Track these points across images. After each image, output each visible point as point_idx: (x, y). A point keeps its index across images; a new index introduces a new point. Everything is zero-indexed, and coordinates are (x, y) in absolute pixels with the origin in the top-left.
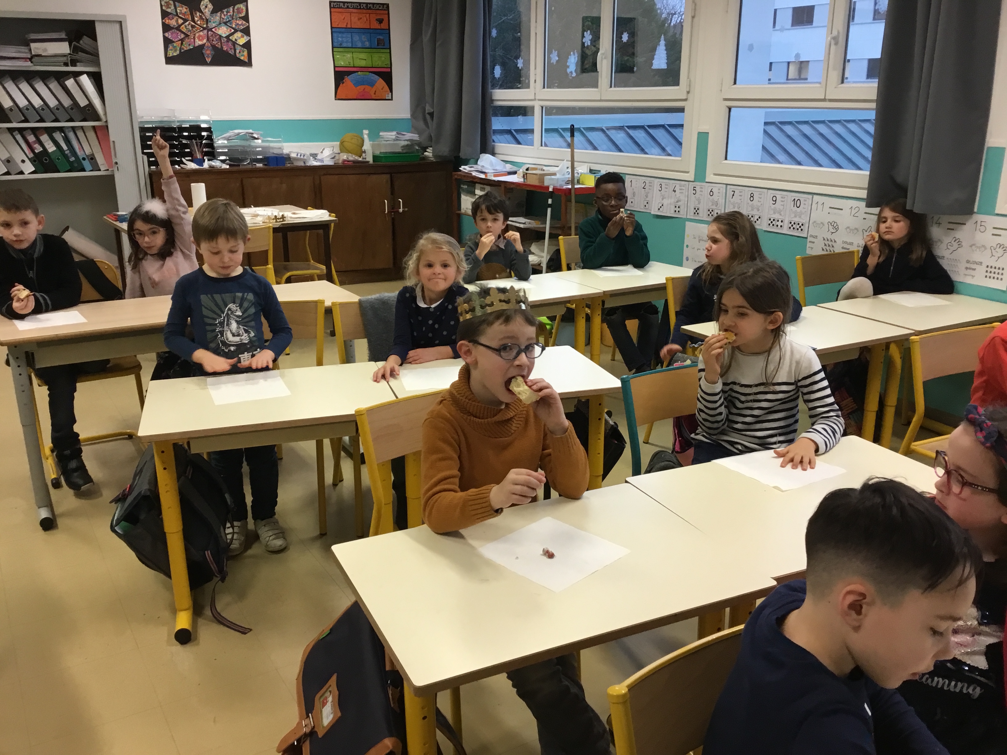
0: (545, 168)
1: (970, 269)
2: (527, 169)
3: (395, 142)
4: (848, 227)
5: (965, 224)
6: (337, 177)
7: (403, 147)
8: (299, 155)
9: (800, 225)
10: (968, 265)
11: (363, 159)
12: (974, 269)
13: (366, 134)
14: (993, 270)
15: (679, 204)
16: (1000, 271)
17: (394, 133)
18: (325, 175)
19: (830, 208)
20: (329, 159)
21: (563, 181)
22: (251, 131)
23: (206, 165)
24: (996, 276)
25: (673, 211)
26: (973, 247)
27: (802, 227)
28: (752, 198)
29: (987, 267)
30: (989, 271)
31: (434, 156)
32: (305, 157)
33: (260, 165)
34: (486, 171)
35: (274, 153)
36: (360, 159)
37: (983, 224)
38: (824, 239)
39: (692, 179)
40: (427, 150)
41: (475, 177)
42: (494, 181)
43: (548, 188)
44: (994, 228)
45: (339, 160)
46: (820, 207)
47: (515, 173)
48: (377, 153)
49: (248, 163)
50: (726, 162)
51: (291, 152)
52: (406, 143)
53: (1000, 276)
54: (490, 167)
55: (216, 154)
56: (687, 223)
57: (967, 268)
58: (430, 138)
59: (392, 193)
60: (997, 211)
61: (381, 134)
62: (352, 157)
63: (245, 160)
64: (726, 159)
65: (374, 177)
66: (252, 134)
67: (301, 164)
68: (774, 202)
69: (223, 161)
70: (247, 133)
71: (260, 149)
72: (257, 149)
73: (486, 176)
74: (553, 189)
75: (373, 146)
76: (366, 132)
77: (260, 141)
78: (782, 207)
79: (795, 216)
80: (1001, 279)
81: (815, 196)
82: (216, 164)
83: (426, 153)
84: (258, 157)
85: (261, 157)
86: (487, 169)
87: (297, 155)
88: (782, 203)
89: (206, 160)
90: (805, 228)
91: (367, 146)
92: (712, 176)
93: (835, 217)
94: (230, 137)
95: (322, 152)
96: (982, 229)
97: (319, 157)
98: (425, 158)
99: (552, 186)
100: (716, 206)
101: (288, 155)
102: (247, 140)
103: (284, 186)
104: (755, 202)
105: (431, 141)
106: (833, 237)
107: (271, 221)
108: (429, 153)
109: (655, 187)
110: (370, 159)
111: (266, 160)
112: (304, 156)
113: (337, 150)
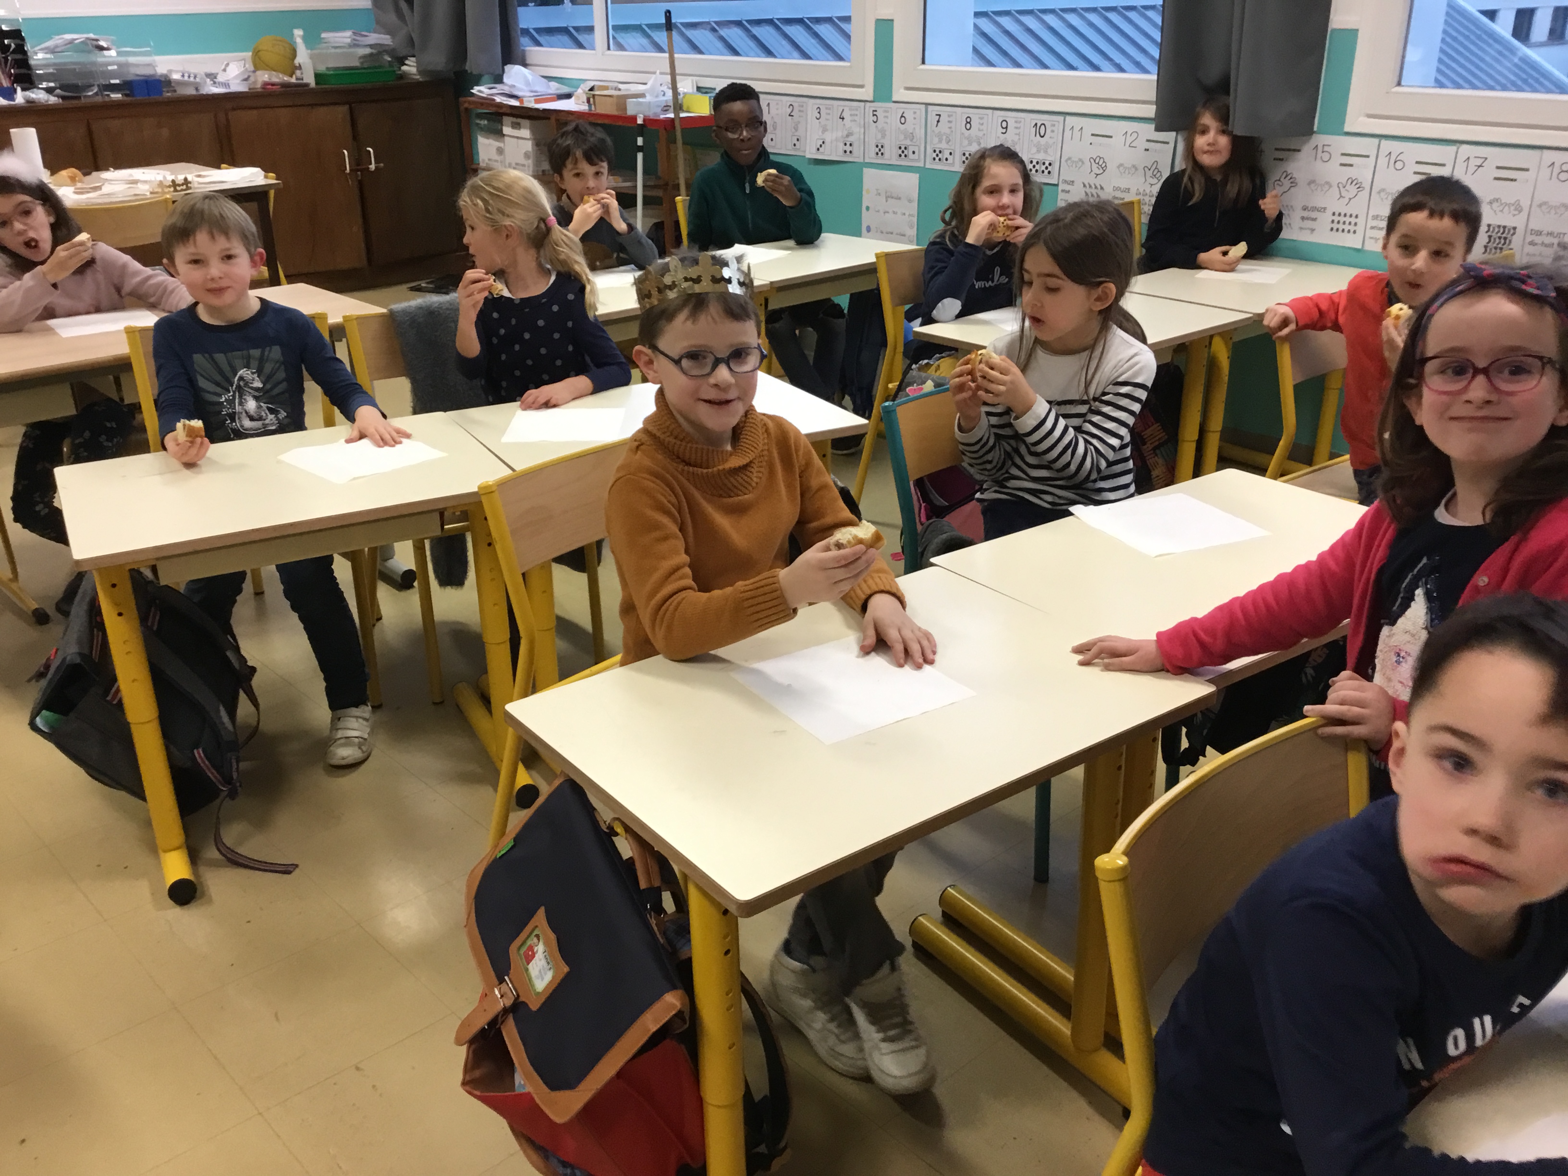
0: (621, 86)
1: (1308, 219)
2: (592, 89)
3: (352, 50)
4: (1121, 165)
5: (1299, 151)
6: (255, 112)
7: (364, 57)
8: (186, 75)
9: (1047, 164)
10: (1306, 214)
11: (297, 79)
12: (1314, 220)
13: (299, 36)
14: (1342, 219)
15: (851, 139)
16: (1353, 220)
17: (348, 33)
18: (234, 109)
19: (1093, 135)
20: (238, 81)
21: (659, 106)
22: (92, 36)
23: (20, 97)
24: (1347, 227)
25: (841, 152)
26: (1312, 185)
27: (1050, 168)
28: (968, 126)
29: (1334, 214)
30: (1336, 221)
31: (420, 72)
32: (198, 80)
33: (116, 96)
34: (520, 94)
35: (138, 75)
36: (293, 80)
37: (1326, 149)
38: (1085, 186)
39: (871, 98)
40: (407, 62)
41: (501, 105)
42: (537, 110)
43: (634, 118)
44: (1343, 154)
45: (255, 82)
46: (1077, 134)
47: (568, 96)
48: (322, 69)
49: (96, 94)
50: (923, 67)
51: (170, 71)
52: (368, 51)
53: (1352, 228)
54: (524, 88)
55: (35, 78)
56: (865, 170)
57: (1303, 218)
58: (411, 42)
59: (355, 137)
60: (1347, 128)
61: (323, 35)
62: (278, 77)
63: (89, 86)
64: (923, 62)
65: (323, 110)
66: (97, 40)
67: (191, 91)
68: (1004, 131)
69: (49, 91)
70: (87, 39)
71: (115, 67)
72: (110, 68)
73: (522, 102)
74: (644, 120)
75: (312, 57)
76: (298, 33)
77: (113, 53)
78: (1017, 137)
79: (1038, 151)
80: (1355, 232)
81: (1068, 118)
82: (39, 95)
83: (404, 68)
84: (113, 82)
85: (117, 81)
86: (521, 90)
87: (183, 76)
88: (1017, 131)
89: (19, 89)
90: (1055, 169)
91: (303, 57)
92: (902, 91)
93: (1100, 148)
94: (56, 46)
95: (224, 70)
96: (1326, 157)
97: (220, 78)
98: (403, 76)
99: (642, 116)
100: (912, 140)
101: (166, 76)
102: (89, 52)
103: (165, 132)
104: (974, 131)
105: (412, 46)
106: (1098, 181)
107: (167, 190)
108: (410, 67)
109: (809, 113)
110: (310, 79)
111: (127, 86)
112: (195, 77)
113: (250, 67)
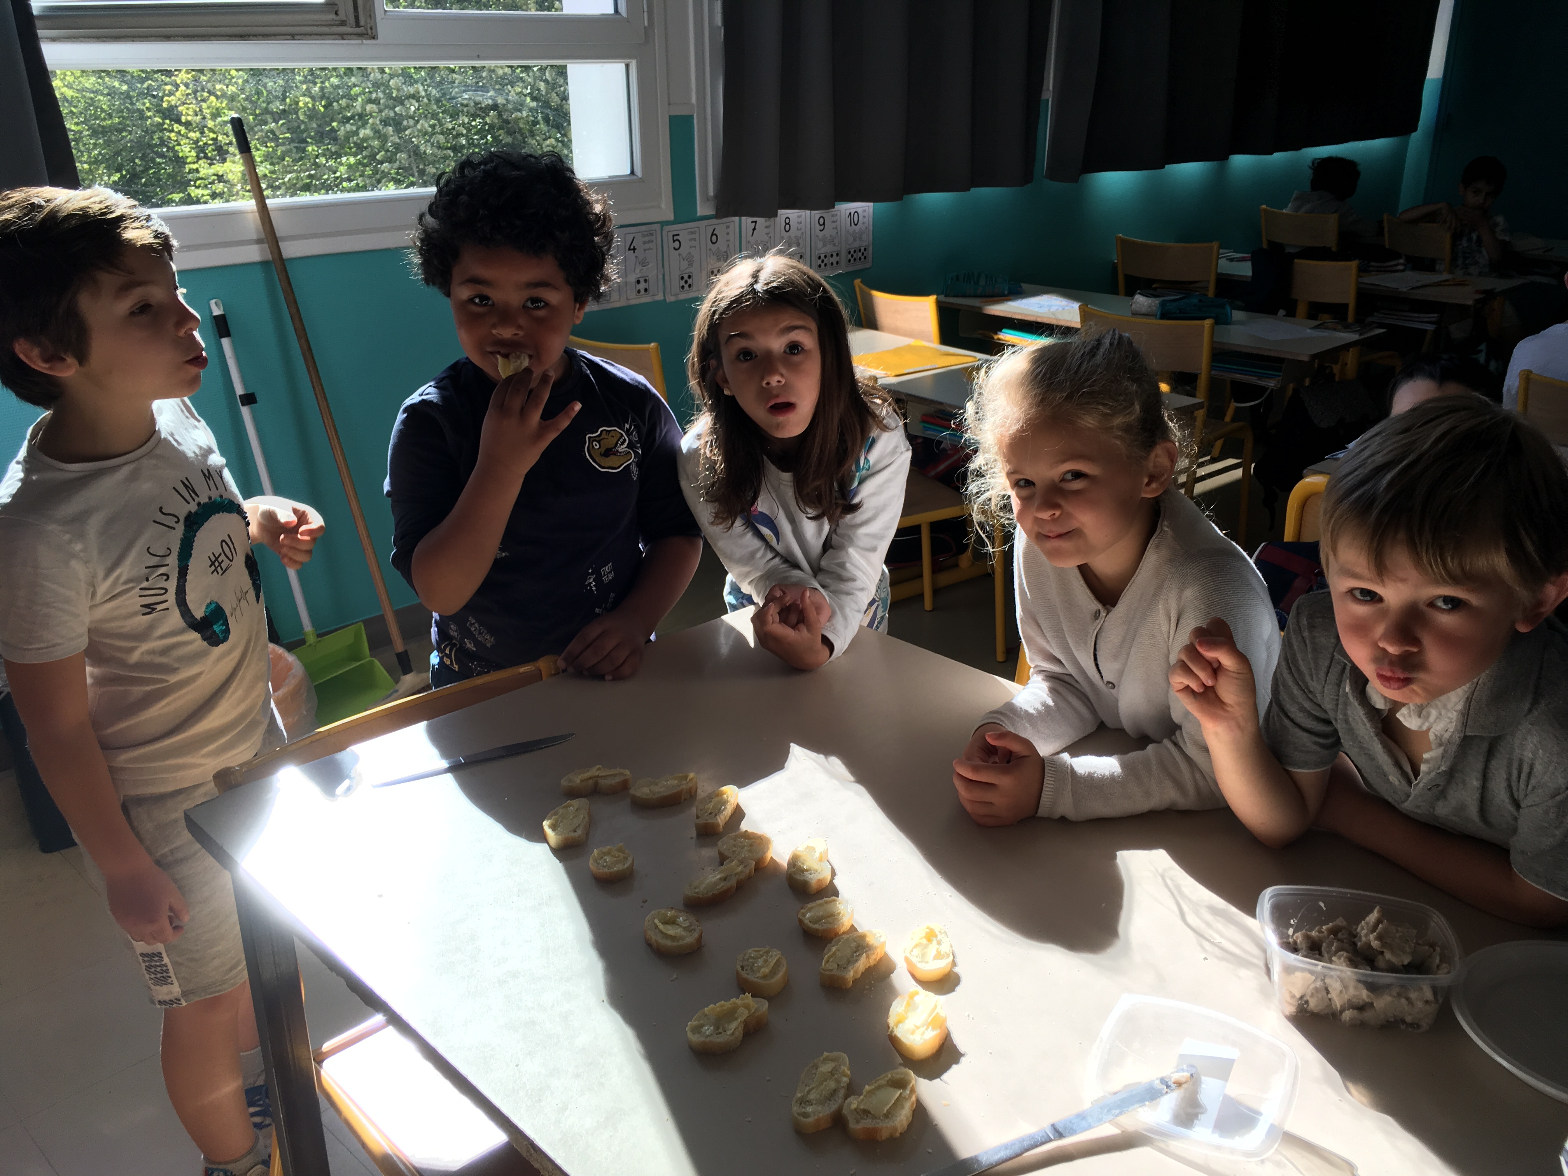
9: (862, 250)
39: (670, 219)
78: (835, 231)
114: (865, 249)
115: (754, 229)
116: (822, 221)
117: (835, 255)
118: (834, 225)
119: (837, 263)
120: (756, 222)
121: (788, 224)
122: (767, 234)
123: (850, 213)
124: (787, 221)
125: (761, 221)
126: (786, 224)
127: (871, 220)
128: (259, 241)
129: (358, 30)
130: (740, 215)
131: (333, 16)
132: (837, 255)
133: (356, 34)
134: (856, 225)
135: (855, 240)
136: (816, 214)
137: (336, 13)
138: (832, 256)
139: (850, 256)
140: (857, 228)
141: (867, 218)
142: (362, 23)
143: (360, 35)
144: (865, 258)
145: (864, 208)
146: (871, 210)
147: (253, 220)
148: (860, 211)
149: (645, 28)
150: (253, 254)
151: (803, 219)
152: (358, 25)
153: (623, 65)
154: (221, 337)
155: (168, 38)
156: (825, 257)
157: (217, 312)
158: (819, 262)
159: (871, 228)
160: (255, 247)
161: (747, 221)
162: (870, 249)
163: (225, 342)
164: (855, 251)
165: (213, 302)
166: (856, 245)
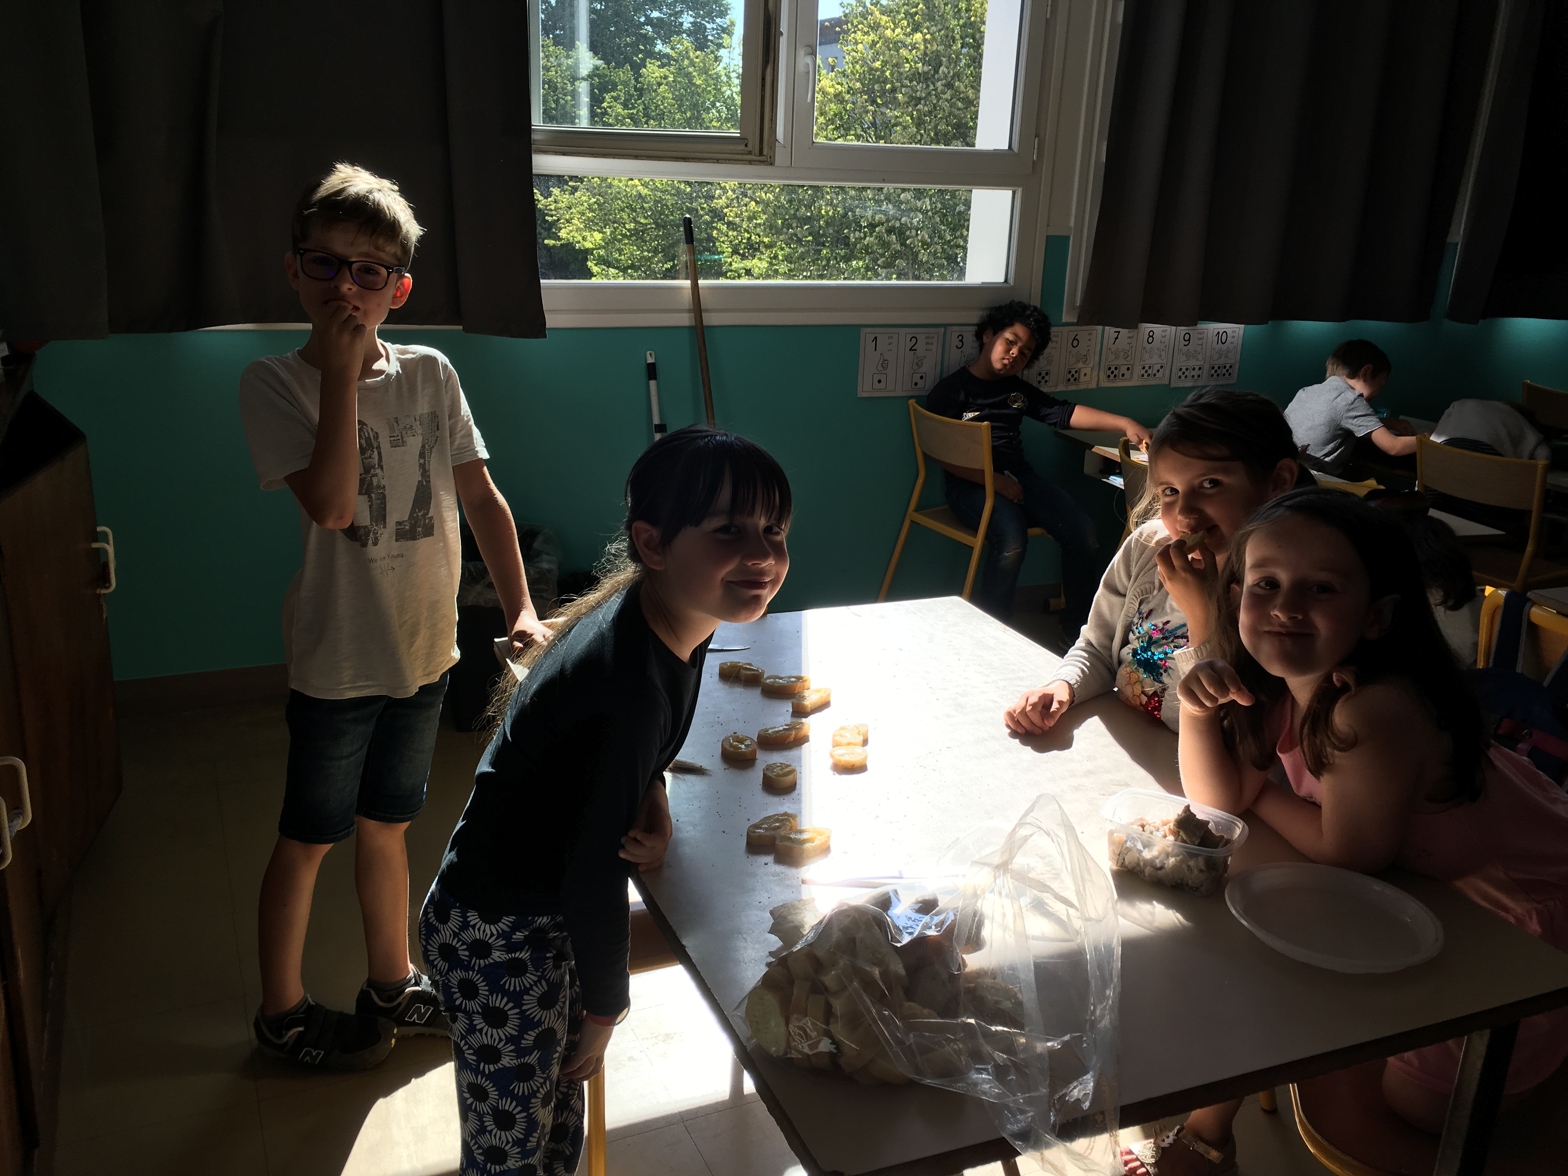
28: (1151, 338)
78: (1200, 347)
114: (1231, 367)
115: (1117, 338)
116: (1187, 337)
117: (1197, 368)
118: (1200, 342)
119: (1199, 376)
120: (1119, 332)
121: (1152, 336)
122: (1129, 344)
123: (1219, 333)
124: (1151, 334)
125: (1124, 332)
126: (1150, 336)
127: (1240, 341)
128: (689, 311)
129: (761, 158)
130: (1104, 324)
131: (742, 147)
132: (1200, 369)
133: (760, 161)
134: (1223, 343)
135: (1220, 357)
136: (1182, 330)
137: (746, 145)
138: (1194, 369)
139: (1213, 372)
140: (1224, 347)
141: (1236, 339)
142: (765, 152)
143: (762, 162)
144: (1230, 374)
145: (1234, 330)
146: (1242, 332)
147: (688, 294)
148: (1229, 331)
149: (1034, 161)
150: (685, 320)
151: (1168, 333)
152: (761, 153)
153: (1011, 192)
154: (650, 379)
155: (636, 157)
156: (1187, 369)
157: (650, 360)
158: (1180, 373)
159: (1239, 348)
160: (687, 315)
161: (1110, 331)
162: (1237, 366)
163: (653, 383)
164: (1219, 368)
165: (648, 352)
166: (1221, 362)
